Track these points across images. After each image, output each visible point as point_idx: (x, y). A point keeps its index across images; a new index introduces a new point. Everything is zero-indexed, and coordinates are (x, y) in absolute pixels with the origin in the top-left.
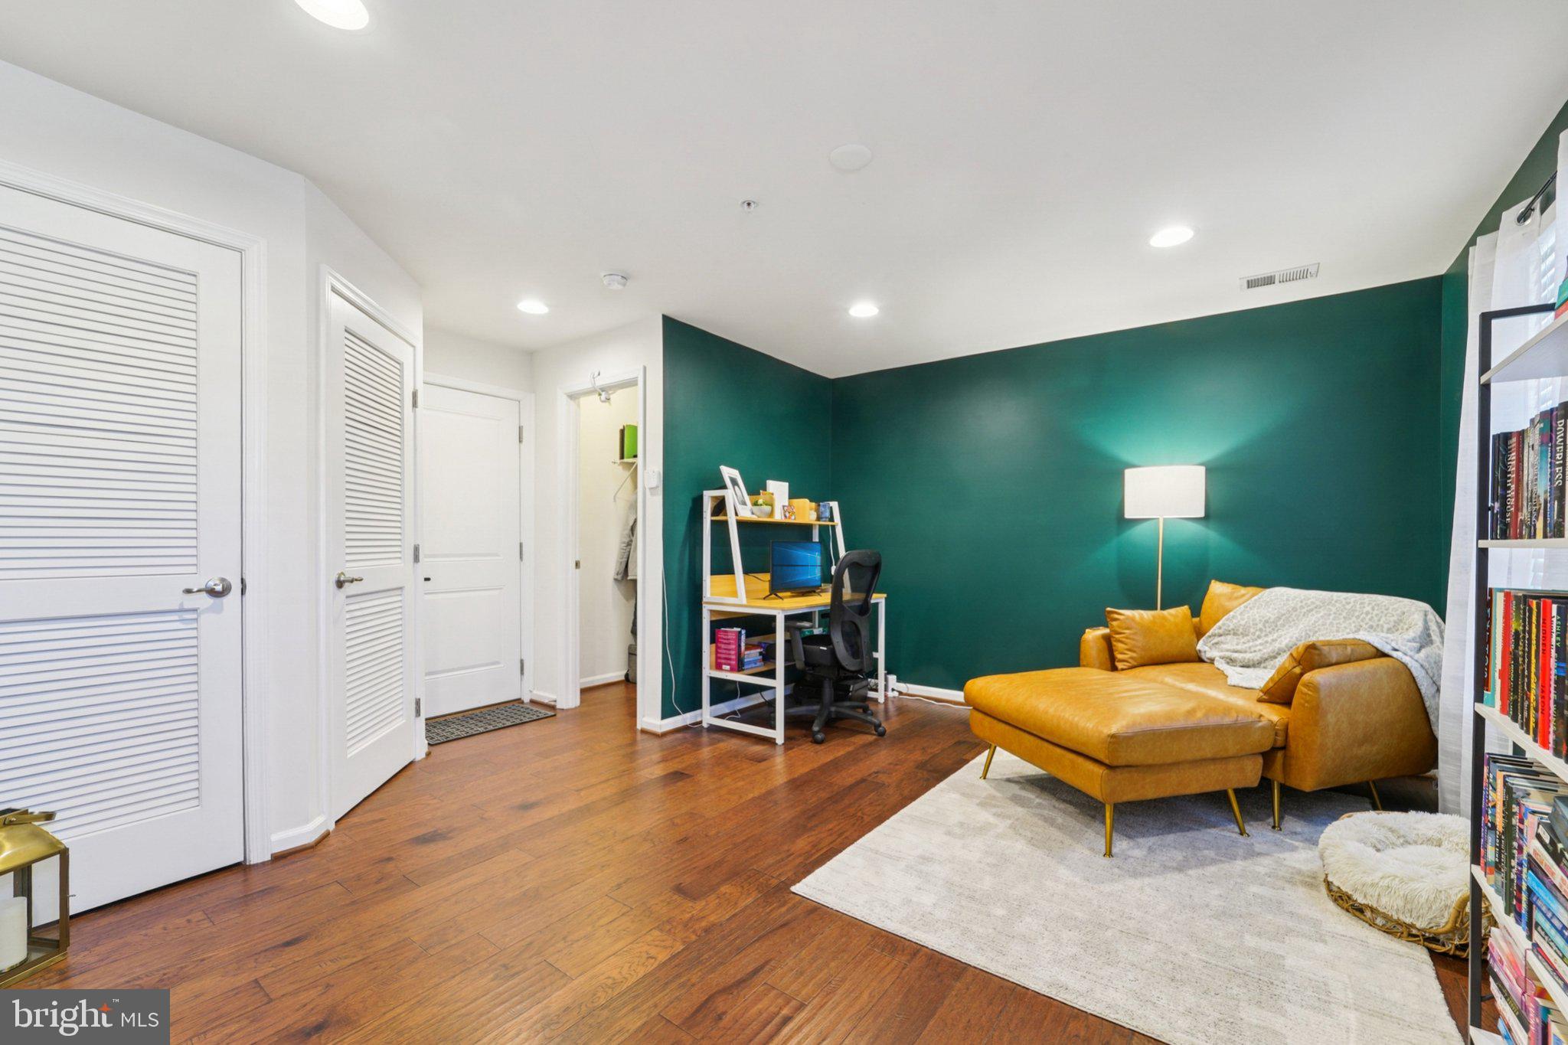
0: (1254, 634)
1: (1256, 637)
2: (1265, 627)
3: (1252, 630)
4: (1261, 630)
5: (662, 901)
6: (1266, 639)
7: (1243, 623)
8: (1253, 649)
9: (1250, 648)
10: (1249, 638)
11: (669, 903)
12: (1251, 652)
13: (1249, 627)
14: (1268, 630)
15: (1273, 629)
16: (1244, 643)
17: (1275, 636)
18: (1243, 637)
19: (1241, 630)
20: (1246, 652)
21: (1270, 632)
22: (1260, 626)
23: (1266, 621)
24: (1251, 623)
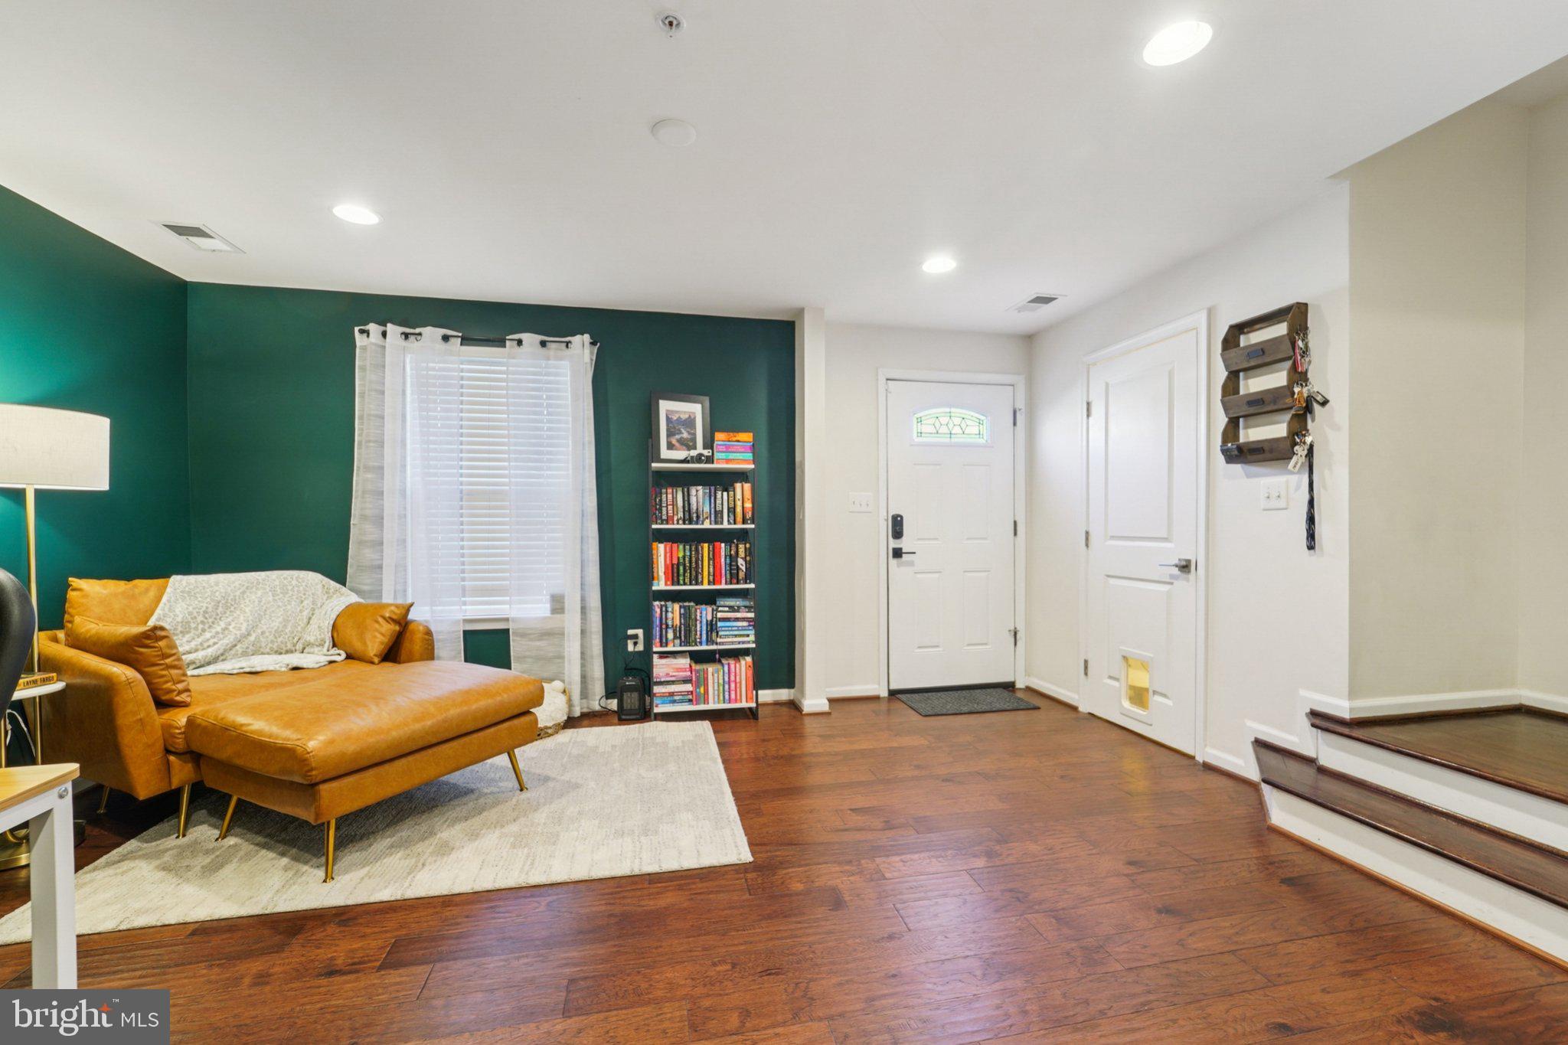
0: (196, 629)
1: (200, 631)
2: (206, 618)
3: (193, 625)
4: (202, 622)
5: (863, 899)
6: (214, 631)
7: (179, 619)
8: (206, 645)
9: (201, 644)
10: (191, 634)
11: (858, 895)
12: (204, 649)
13: (188, 622)
14: (210, 620)
15: (215, 619)
16: (189, 642)
17: (222, 624)
18: (183, 636)
19: (180, 629)
20: (196, 650)
21: (213, 623)
22: (200, 618)
23: (205, 612)
24: (189, 617)
